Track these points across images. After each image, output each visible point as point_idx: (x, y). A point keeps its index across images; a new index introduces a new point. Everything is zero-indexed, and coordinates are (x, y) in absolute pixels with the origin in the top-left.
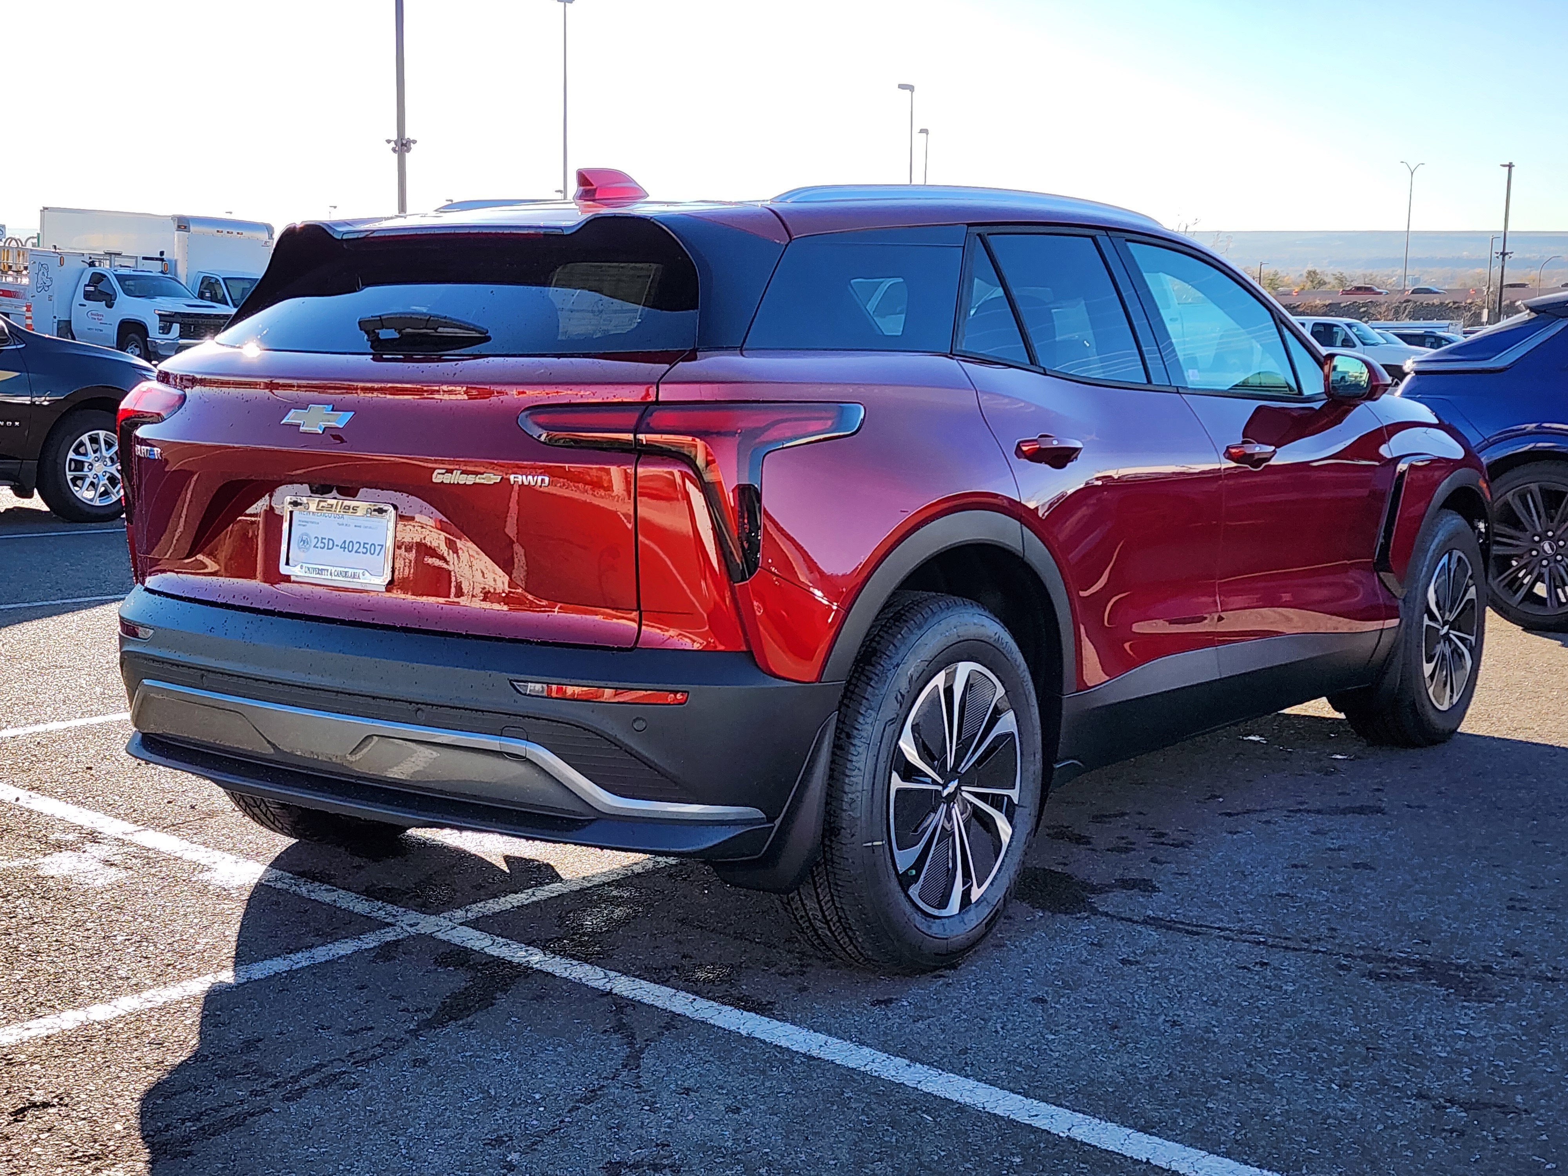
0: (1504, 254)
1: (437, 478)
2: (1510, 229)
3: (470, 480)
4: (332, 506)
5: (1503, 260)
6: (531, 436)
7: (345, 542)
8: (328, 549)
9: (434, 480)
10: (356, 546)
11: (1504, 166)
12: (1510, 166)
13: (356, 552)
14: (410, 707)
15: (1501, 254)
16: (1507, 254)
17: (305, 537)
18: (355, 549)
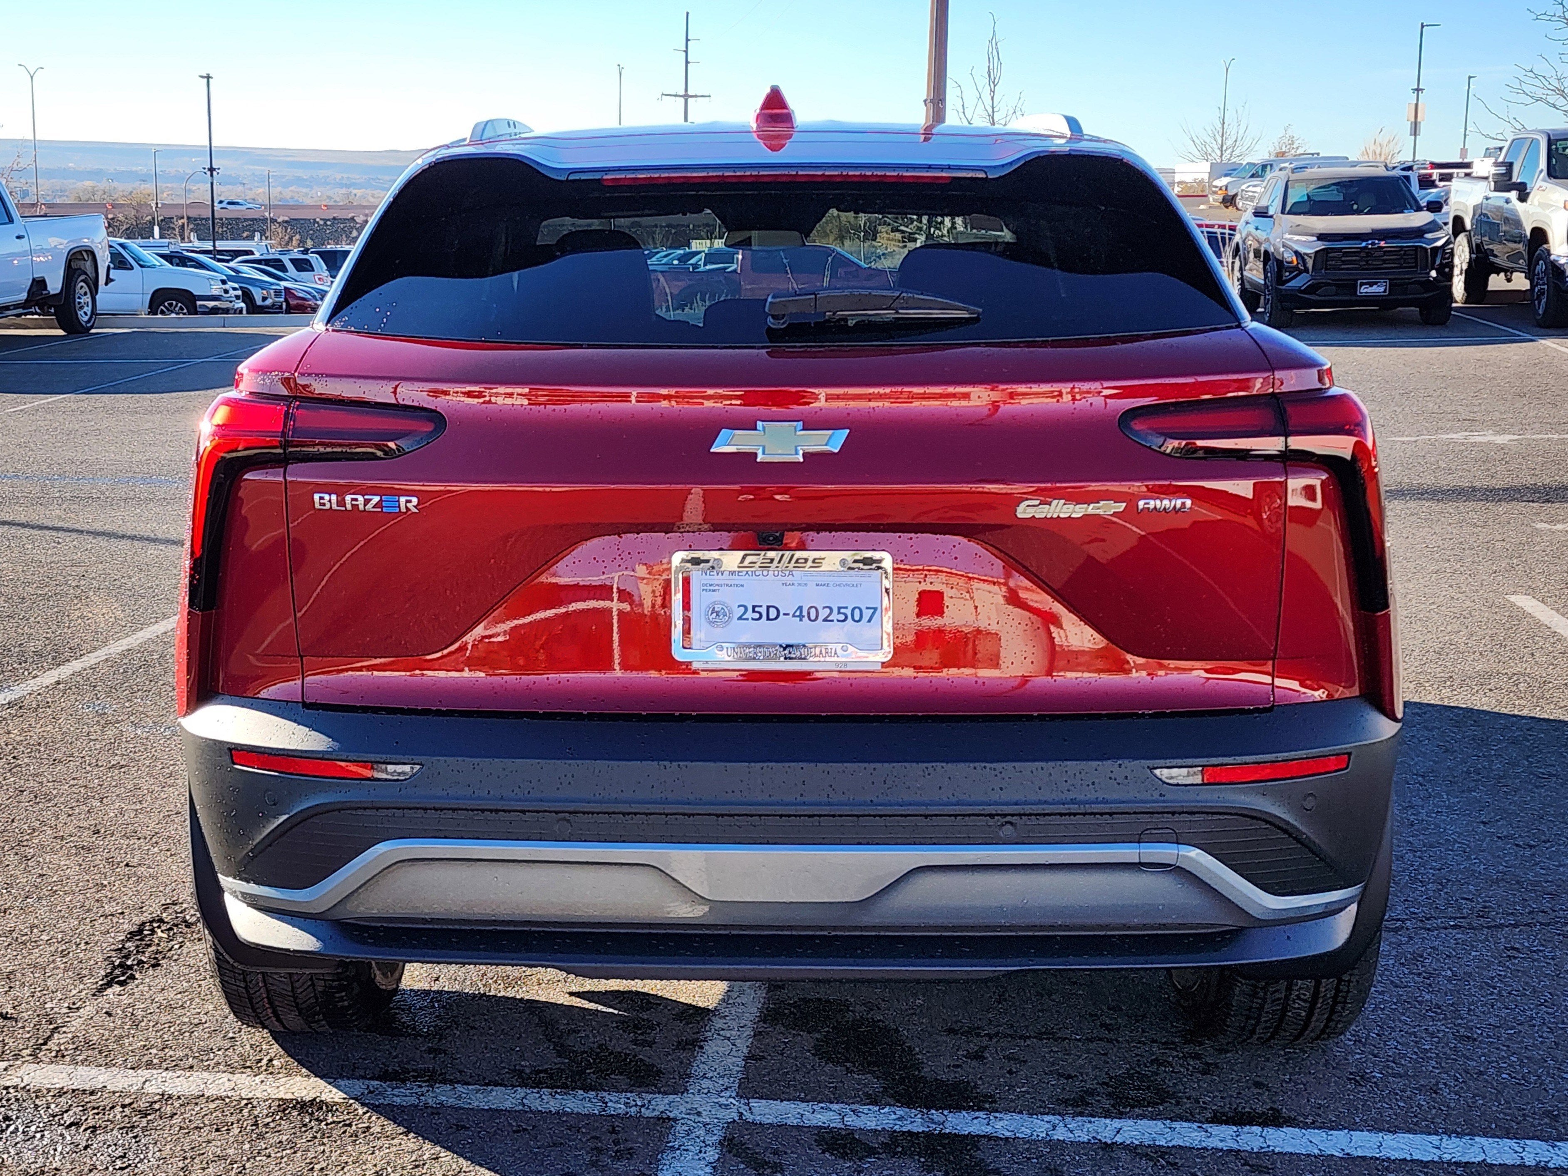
0: (212, 170)
1: (1024, 511)
2: (213, 145)
3: (1078, 511)
4: (772, 560)
5: (212, 175)
6: (1150, 448)
7: (800, 608)
8: (768, 619)
9: (1019, 516)
10: (823, 613)
11: (202, 77)
12: (208, 77)
13: (825, 620)
14: (991, 822)
15: (209, 169)
16: (215, 169)
17: (718, 608)
18: (821, 618)
